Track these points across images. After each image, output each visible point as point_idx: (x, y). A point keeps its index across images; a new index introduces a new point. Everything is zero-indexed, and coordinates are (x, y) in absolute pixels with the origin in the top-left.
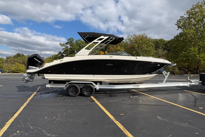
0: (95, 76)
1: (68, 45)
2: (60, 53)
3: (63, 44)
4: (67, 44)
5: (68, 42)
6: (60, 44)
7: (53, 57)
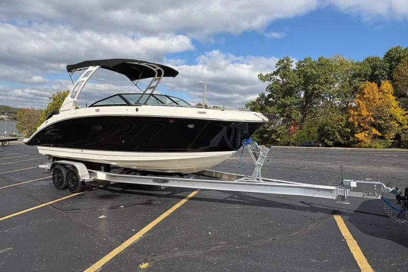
1: (278, 77)
2: (263, 96)
3: (267, 76)
4: (276, 73)
6: (261, 77)
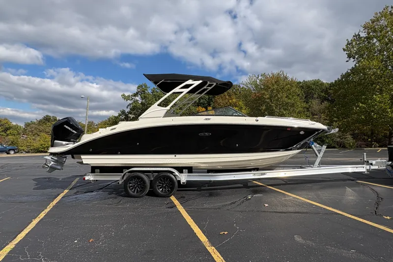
0: (178, 156)
1: (138, 98)
2: (123, 112)
3: (129, 96)
4: (135, 95)
5: (139, 92)
6: (123, 96)
7: (109, 121)
